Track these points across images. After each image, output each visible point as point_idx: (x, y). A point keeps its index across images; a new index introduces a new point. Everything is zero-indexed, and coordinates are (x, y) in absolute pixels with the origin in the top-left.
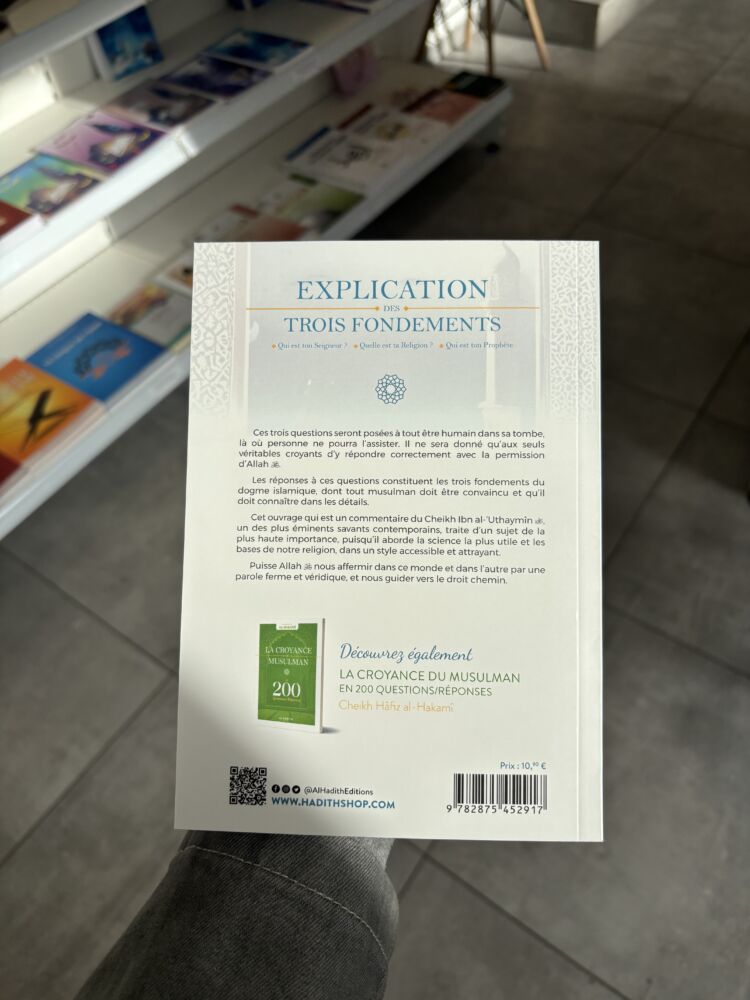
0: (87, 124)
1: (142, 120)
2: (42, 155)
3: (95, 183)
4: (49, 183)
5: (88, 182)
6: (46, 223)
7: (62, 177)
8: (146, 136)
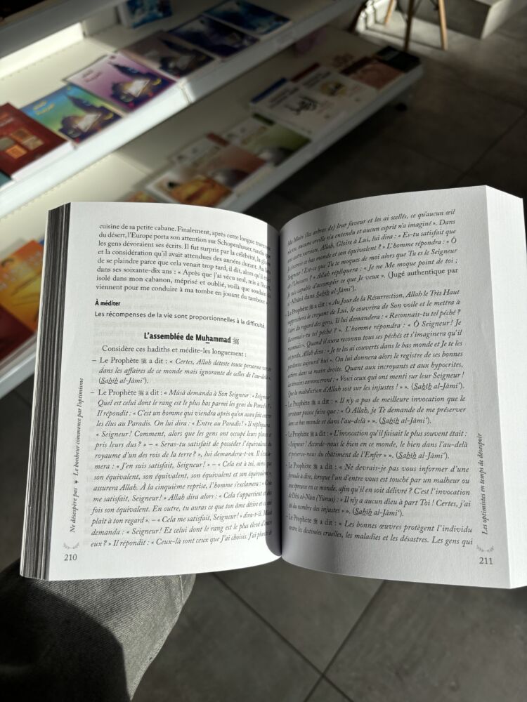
0: (110, 63)
1: (155, 67)
2: (72, 85)
3: (117, 118)
4: (80, 112)
5: (111, 116)
6: (75, 148)
7: (89, 108)
8: (158, 82)
